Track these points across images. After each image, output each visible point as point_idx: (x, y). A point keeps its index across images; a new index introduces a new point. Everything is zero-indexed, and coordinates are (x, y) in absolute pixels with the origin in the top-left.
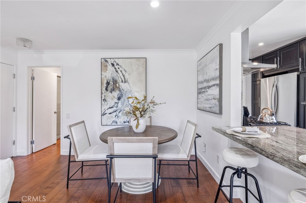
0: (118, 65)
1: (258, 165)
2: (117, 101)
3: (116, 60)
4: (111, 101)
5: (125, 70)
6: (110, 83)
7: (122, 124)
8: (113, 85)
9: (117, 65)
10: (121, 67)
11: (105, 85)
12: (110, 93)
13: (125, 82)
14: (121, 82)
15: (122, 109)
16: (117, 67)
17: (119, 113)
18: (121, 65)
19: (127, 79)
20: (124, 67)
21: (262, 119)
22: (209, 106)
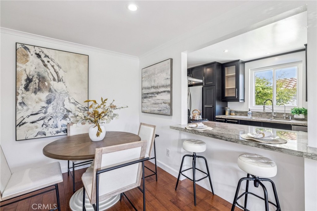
0: (48, 57)
1: (206, 149)
2: (46, 105)
3: (44, 50)
4: (34, 104)
5: (58, 66)
6: (34, 79)
7: (53, 135)
8: (38, 83)
9: (45, 57)
10: (52, 60)
11: (24, 83)
12: (33, 94)
13: (60, 81)
14: (53, 80)
15: (54, 115)
16: (46, 60)
17: (49, 120)
18: (53, 58)
19: (62, 77)
20: (57, 60)
21: (194, 117)
22: (157, 109)
